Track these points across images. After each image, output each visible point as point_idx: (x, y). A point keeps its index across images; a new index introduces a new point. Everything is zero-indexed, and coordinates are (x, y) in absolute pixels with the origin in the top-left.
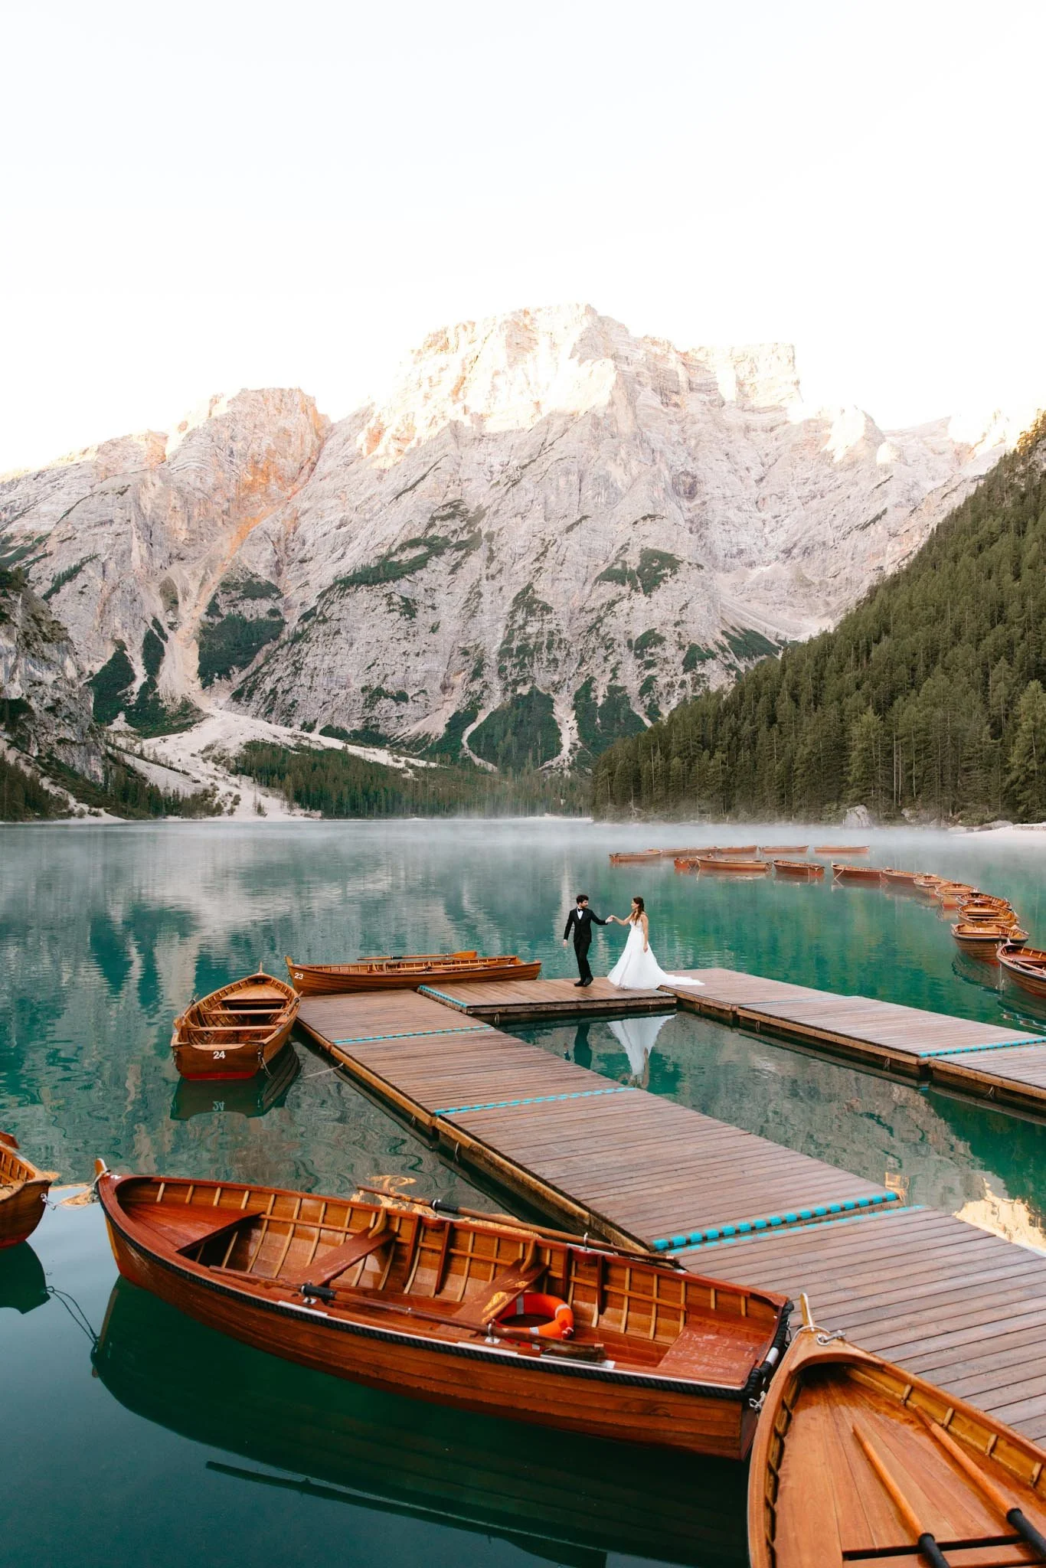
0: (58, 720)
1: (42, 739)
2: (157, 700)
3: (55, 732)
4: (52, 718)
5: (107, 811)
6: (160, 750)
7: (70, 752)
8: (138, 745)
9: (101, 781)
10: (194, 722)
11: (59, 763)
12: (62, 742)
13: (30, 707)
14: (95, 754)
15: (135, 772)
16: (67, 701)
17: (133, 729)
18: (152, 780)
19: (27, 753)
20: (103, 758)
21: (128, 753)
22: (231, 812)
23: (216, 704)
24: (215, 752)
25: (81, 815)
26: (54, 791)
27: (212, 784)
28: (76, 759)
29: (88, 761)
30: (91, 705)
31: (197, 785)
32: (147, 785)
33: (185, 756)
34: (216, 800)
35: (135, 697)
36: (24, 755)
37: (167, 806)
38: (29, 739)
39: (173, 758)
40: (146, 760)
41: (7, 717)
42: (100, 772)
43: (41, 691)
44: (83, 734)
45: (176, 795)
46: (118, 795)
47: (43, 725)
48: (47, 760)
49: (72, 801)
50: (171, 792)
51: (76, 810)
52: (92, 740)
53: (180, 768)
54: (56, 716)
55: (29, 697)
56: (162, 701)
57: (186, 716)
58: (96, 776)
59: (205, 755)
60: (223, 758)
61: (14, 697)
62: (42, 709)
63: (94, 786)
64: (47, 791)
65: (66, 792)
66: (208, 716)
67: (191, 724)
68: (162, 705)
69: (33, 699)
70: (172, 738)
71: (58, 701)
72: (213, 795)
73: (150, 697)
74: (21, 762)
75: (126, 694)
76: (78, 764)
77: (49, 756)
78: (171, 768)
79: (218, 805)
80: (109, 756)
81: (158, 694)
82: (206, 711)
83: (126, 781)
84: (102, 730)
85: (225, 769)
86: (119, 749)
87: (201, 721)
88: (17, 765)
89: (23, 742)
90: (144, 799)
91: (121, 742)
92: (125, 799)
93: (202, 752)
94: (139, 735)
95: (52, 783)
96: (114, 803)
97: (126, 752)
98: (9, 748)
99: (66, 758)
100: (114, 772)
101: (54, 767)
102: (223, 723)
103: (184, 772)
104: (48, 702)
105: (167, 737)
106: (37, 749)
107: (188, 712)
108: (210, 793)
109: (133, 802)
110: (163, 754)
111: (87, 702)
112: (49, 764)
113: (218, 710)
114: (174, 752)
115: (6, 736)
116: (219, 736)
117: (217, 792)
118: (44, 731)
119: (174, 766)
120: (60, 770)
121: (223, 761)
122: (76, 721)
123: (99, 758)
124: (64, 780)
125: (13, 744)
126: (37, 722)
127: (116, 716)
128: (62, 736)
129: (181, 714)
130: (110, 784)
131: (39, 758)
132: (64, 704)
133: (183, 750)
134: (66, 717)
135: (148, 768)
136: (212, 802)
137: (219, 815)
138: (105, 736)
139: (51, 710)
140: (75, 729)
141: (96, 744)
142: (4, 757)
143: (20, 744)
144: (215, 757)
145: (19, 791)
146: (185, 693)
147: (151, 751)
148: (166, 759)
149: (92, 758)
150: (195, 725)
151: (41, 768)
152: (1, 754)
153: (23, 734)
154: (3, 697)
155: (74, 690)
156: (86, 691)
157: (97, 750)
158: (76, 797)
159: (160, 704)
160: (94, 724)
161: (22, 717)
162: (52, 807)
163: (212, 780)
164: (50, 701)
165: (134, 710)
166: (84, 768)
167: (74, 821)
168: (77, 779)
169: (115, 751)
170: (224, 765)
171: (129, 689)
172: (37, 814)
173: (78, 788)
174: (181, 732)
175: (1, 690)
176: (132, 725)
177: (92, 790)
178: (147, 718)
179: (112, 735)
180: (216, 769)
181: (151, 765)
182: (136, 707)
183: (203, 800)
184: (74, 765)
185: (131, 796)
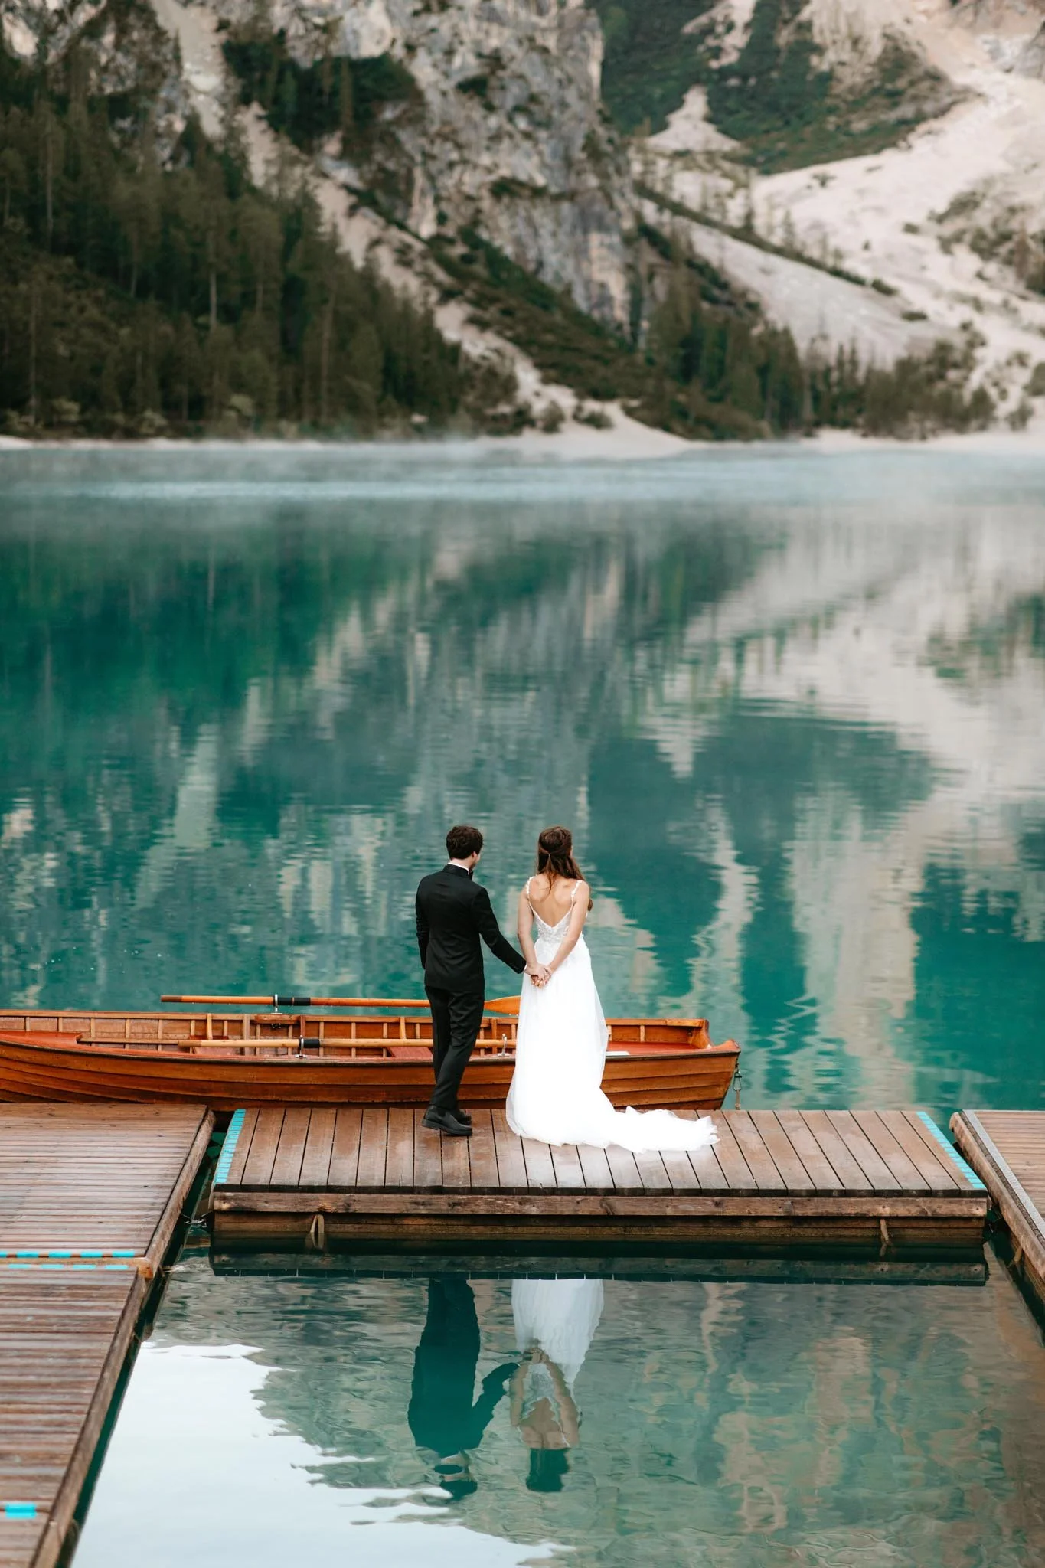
0: (494, 121)
1: (448, 182)
2: (806, 47)
3: (486, 159)
4: (477, 113)
5: (629, 412)
6: (803, 214)
7: (530, 221)
8: (740, 195)
9: (620, 314)
10: (920, 118)
11: (494, 258)
12: (504, 189)
13: (411, 81)
14: (603, 227)
15: (724, 286)
16: (520, 60)
17: (728, 145)
18: (776, 316)
19: (402, 227)
20: (628, 241)
21: (708, 223)
22: (1020, 418)
23: (995, 54)
24: (983, 218)
25: (552, 423)
26: (477, 345)
27: (965, 327)
28: (547, 243)
29: (581, 252)
30: (595, 70)
31: (916, 327)
32: (757, 331)
33: (883, 232)
34: (976, 379)
35: (737, 40)
36: (394, 233)
37: (817, 398)
38: (410, 181)
39: (844, 239)
40: (760, 244)
41: (347, 117)
42: (618, 288)
43: (445, 30)
44: (568, 163)
45: (848, 361)
46: (663, 359)
47: (449, 135)
48: (459, 250)
49: (527, 377)
50: (830, 352)
51: (539, 407)
52: (593, 181)
53: (865, 272)
54: (490, 108)
55: (411, 48)
56: (819, 50)
57: (894, 97)
58: (605, 300)
59: (949, 229)
60: (1006, 237)
61: (370, 49)
62: (448, 85)
63: (597, 329)
64: (456, 348)
65: (510, 349)
66: (965, 95)
67: (907, 126)
68: (821, 64)
69: (422, 56)
70: (848, 171)
71: (495, 61)
72: (967, 363)
73: (784, 37)
74: (385, 257)
75: (709, 30)
76: (552, 259)
77: (468, 234)
78: (837, 273)
79: (981, 397)
80: (647, 233)
81: (807, 26)
82: (959, 79)
83: (696, 314)
84: (621, 149)
85: (1010, 273)
86: (678, 209)
87: (942, 112)
88: (371, 264)
89: (392, 191)
90: (743, 373)
91: (688, 187)
92: (687, 371)
93: (940, 219)
94: (748, 162)
95: (472, 321)
96: (650, 384)
97: (701, 218)
98: (352, 211)
99: (518, 242)
100: (660, 287)
101: (479, 269)
102: (1015, 119)
103: (882, 289)
104: (466, 63)
105: (831, 168)
106: (431, 214)
107: (901, 83)
108: (957, 356)
109: (711, 383)
110: (817, 225)
111: (580, 62)
112: (466, 259)
113: (999, 76)
114: (853, 220)
115: (345, 174)
116: (1000, 166)
117: (979, 353)
118: (454, 156)
119: (848, 265)
120: (496, 281)
121: (1003, 250)
122: (547, 124)
123: (616, 239)
124: (507, 312)
125: (363, 199)
126: (434, 129)
127: (678, 103)
128: (504, 172)
129: (876, 91)
130: (645, 325)
131: (436, 243)
132: (513, 67)
133: (880, 210)
134: (518, 109)
135: (765, 271)
136: (959, 386)
137: (983, 428)
138: (637, 168)
139: (474, 87)
140: (545, 149)
141: (608, 197)
142: (335, 240)
143: (380, 196)
144: (980, 235)
145: (366, 348)
146: (897, 19)
147: (779, 215)
148: (823, 243)
149: (595, 239)
150: (922, 128)
151: (441, 275)
152: (324, 229)
153: (391, 165)
154: (336, 49)
155: (543, 22)
156: (580, 26)
157: (610, 216)
158: (539, 366)
159: (814, 60)
160: (601, 132)
161: (388, 114)
162: (470, 398)
163: (965, 313)
164: (472, 60)
165: (733, 82)
166: (569, 273)
167: (530, 442)
168: (545, 308)
169: (667, 216)
170: (1008, 262)
171: (718, 13)
172: (418, 419)
173: (549, 338)
174: (878, 150)
175: (328, 29)
176: (725, 132)
177: (589, 343)
178: (773, 107)
179: (662, 164)
180: (980, 276)
181: (775, 261)
182: (740, 71)
183: (931, 380)
184: (540, 264)
185: (704, 365)
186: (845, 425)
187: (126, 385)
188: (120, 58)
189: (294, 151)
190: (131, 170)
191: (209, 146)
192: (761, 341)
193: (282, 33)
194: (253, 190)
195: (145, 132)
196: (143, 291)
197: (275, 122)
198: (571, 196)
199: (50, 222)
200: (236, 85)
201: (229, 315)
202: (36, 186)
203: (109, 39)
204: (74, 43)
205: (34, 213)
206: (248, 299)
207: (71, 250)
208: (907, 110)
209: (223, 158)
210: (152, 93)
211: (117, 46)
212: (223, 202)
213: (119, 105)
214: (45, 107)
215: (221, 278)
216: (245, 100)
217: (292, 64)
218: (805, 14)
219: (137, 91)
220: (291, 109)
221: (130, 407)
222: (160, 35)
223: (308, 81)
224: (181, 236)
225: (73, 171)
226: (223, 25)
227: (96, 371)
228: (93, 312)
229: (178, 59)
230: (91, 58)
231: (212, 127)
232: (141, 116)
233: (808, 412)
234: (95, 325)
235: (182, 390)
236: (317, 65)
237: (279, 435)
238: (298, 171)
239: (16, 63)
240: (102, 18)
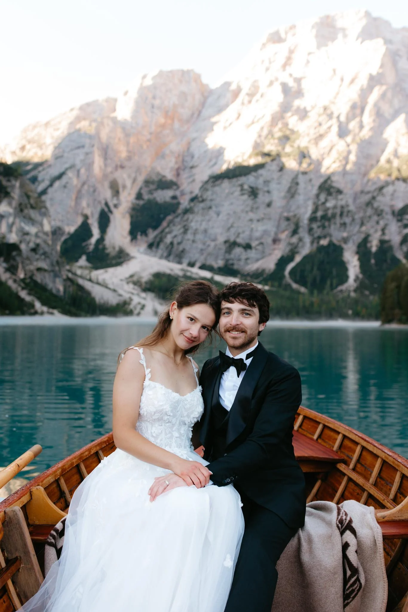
0: (37, 256)
1: (27, 267)
2: (104, 248)
3: (35, 264)
4: (34, 255)
5: (59, 312)
6: (101, 277)
7: (44, 276)
8: (90, 274)
9: (62, 294)
10: (124, 261)
11: (36, 283)
12: (39, 269)
13: (20, 248)
14: (59, 277)
15: (84, 289)
16: (43, 245)
17: (89, 265)
18: (93, 295)
19: (15, 275)
20: (65, 280)
21: (82, 278)
22: (138, 314)
23: (138, 250)
24: (135, 279)
25: (42, 313)
26: (28, 298)
27: (130, 298)
28: (48, 280)
29: (54, 282)
30: (59, 248)
31: (120, 298)
33: (116, 281)
34: (131, 307)
35: (92, 246)
36: (13, 276)
37: (100, 310)
38: (18, 267)
39: (109, 281)
40: (92, 282)
41: (5, 254)
42: (61, 288)
43: (28, 239)
44: (52, 265)
45: (106, 303)
46: (69, 302)
47: (28, 259)
48: (28, 281)
49: (38, 305)
51: (40, 311)
52: (57, 269)
53: (112, 287)
54: (36, 254)
56: (107, 249)
57: (120, 258)
58: (58, 290)
59: (128, 280)
60: (139, 282)
61: (12, 242)
62: (28, 249)
63: (56, 296)
64: (23, 299)
65: (35, 299)
66: (133, 258)
67: (122, 262)
69: (22, 243)
70: (111, 270)
71: (38, 245)
72: (129, 304)
74: (11, 281)
75: (87, 245)
76: (48, 283)
77: (31, 278)
78: (106, 287)
79: (131, 310)
80: (68, 279)
81: (105, 245)
82: (132, 254)
83: (77, 294)
84: (64, 263)
85: (139, 288)
86: (77, 275)
87: (129, 260)
88: (7, 282)
89: (14, 269)
90: (85, 305)
91: (79, 272)
92: (73, 304)
94: (92, 268)
95: (28, 294)
96: (65, 307)
98: (4, 272)
99: (41, 279)
100: (71, 289)
101: (32, 284)
102: (141, 262)
103: (115, 291)
104: (32, 245)
106: (23, 273)
107: (121, 255)
108: (127, 303)
109: (77, 307)
110: (103, 279)
111: (56, 247)
112: (30, 282)
113: (139, 254)
114: (111, 278)
115: (4, 265)
116: (138, 269)
117: (132, 302)
118: (28, 262)
119: (109, 286)
120: (36, 287)
121: (138, 284)
122: (48, 257)
123: (62, 280)
124: (36, 292)
125: (7, 270)
126: (24, 257)
127: (80, 257)
128: (39, 266)
129: (117, 256)
131: (23, 279)
132: (42, 247)
133: (116, 277)
134: (43, 254)
135: (92, 287)
136: (127, 308)
137: (131, 316)
138: (69, 268)
139: (34, 250)
140: (48, 262)
141: (61, 272)
143: (12, 270)
144: (134, 281)
146: (121, 244)
147: (97, 277)
148: (104, 282)
149: (57, 279)
150: (125, 263)
151: (23, 285)
153: (14, 263)
154: (4, 241)
157: (61, 275)
158: (41, 302)
159: (106, 251)
160: (60, 260)
161: (14, 254)
163: (130, 295)
165: (91, 254)
166: (52, 286)
168: (45, 292)
169: (74, 276)
170: (139, 286)
171: (89, 242)
173: (45, 297)
174: (117, 266)
175: (4, 238)
176: (89, 262)
177: (53, 299)
178: (98, 258)
179: (75, 268)
180: (134, 288)
181: (94, 285)
182: (92, 252)
183: (122, 307)
184: (46, 284)
185: (77, 304)
192: (89, 299)
198: (53, 271)
218: (105, 243)
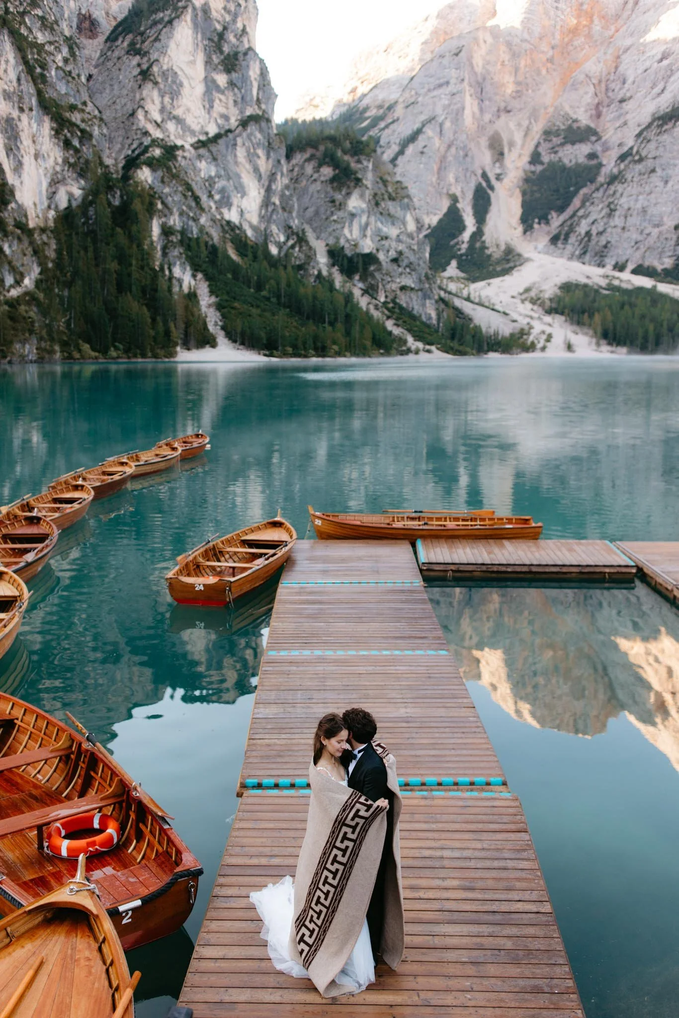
0: (400, 270)
1: (388, 287)
2: (484, 247)
3: (398, 280)
4: (396, 267)
5: (438, 349)
6: (484, 294)
7: (410, 297)
8: (466, 289)
9: (434, 322)
10: (515, 266)
11: (401, 308)
12: (403, 288)
13: (378, 259)
14: (430, 298)
15: (462, 314)
16: (407, 253)
17: (462, 275)
18: (477, 321)
19: (376, 299)
20: (437, 302)
21: (458, 296)
22: (543, 349)
24: (533, 294)
25: (417, 352)
26: (397, 331)
27: (528, 324)
28: (415, 303)
29: (424, 305)
30: (427, 255)
31: (515, 324)
32: (472, 326)
33: (506, 298)
34: (531, 338)
35: (465, 246)
36: (374, 301)
37: (488, 344)
38: (378, 287)
39: (495, 300)
40: (472, 302)
41: (361, 270)
42: (434, 315)
43: (387, 245)
44: (420, 281)
45: (496, 334)
46: (446, 334)
47: (388, 274)
48: (391, 305)
49: (410, 340)
50: (492, 331)
51: (413, 348)
52: (427, 286)
53: (501, 309)
54: (399, 266)
55: (378, 250)
56: (487, 248)
57: (508, 261)
58: (430, 318)
59: (523, 297)
60: (539, 299)
61: (367, 251)
62: (388, 260)
63: (428, 326)
64: (391, 332)
65: (405, 332)
66: (528, 260)
67: (512, 268)
68: (488, 252)
69: (381, 252)
70: (496, 281)
71: (400, 253)
72: (529, 334)
73: (478, 245)
74: (371, 307)
75: (457, 243)
76: (416, 307)
77: (393, 301)
78: (493, 310)
79: (533, 343)
80: (442, 300)
81: (484, 242)
82: (526, 255)
83: (455, 322)
84: (434, 277)
85: (540, 309)
86: (450, 293)
87: (521, 265)
88: (368, 309)
89: (373, 289)
90: (468, 338)
91: (452, 287)
92: (453, 337)
93: (521, 294)
94: (468, 279)
95: (395, 324)
96: (443, 341)
97: (456, 295)
98: (362, 295)
99: (407, 303)
100: (445, 314)
101: (397, 310)
102: (541, 266)
103: (505, 314)
104: (393, 254)
105: (491, 281)
106: (383, 295)
107: (510, 257)
108: (526, 332)
109: (459, 340)
110: (487, 297)
111: (423, 253)
112: (393, 308)
113: (536, 254)
114: (497, 295)
115: (361, 285)
116: (537, 279)
117: (532, 331)
118: (390, 279)
119: (497, 307)
120: (401, 314)
121: (539, 302)
122: (414, 270)
123: (433, 301)
124: (405, 322)
125: (365, 292)
126: (384, 272)
127: (448, 264)
128: (403, 284)
129: (504, 259)
130: (441, 325)
131: (385, 303)
132: (406, 255)
133: (505, 292)
134: (407, 266)
135: (474, 309)
136: (526, 340)
137: (533, 351)
138: (439, 282)
139: (395, 261)
140: (414, 277)
141: (431, 290)
142: (358, 303)
143: (370, 291)
144: (532, 299)
145: (368, 334)
146: (509, 239)
147: (477, 294)
148: (489, 301)
149: (428, 301)
150: (516, 269)
151: (386, 312)
152: (355, 300)
153: (373, 282)
154: (358, 251)
155: (413, 242)
156: (423, 243)
157: (431, 295)
158: (413, 336)
159: (486, 251)
160: (429, 272)
161: (372, 268)
162: (395, 345)
163: (528, 320)
164: (394, 253)
165: (464, 258)
166: (421, 311)
167: (411, 357)
168: (415, 320)
169: (447, 295)
170: (540, 305)
171: (460, 239)
172: (382, 351)
173: (416, 329)
174: (504, 275)
175: (356, 245)
176: (462, 271)
177: (427, 330)
178: (475, 264)
179: (445, 281)
180: (532, 310)
181: (476, 307)
182: (466, 254)
183: (519, 338)
184: (413, 309)
185: (458, 336)
186: (496, 351)
187: (304, 343)
188: (300, 255)
189: (346, 279)
190: (303, 285)
191: (324, 278)
192: (473, 329)
193: (343, 248)
194: (336, 290)
195: (307, 275)
196: (308, 318)
197: (342, 271)
198: (421, 290)
199: (283, 300)
200: (331, 261)
201: (332, 324)
202: (279, 289)
203: (297, 249)
204: (288, 250)
205: (279, 297)
206: (336, 319)
207: (289, 307)
208: (512, 264)
209: (328, 281)
210: (309, 264)
211: (299, 251)
212: (328, 294)
213: (300, 267)
214: (281, 268)
215: (329, 314)
216: (333, 265)
217: (346, 255)
218: (484, 238)
219: (304, 264)
220: (346, 267)
221: (305, 349)
222: (310, 248)
223: (350, 260)
224: (317, 302)
225: (289, 285)
226: (327, 245)
227: (296, 339)
228: (295, 324)
229: (315, 254)
230: (292, 254)
231: (325, 273)
232: (306, 270)
233: (486, 348)
234: (295, 327)
235: (319, 344)
236: (353, 255)
237: (345, 356)
238: (348, 284)
239: (272, 256)
240: (295, 243)
